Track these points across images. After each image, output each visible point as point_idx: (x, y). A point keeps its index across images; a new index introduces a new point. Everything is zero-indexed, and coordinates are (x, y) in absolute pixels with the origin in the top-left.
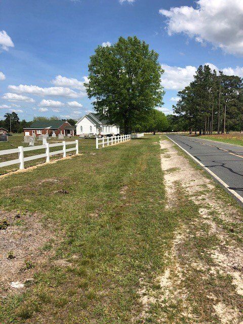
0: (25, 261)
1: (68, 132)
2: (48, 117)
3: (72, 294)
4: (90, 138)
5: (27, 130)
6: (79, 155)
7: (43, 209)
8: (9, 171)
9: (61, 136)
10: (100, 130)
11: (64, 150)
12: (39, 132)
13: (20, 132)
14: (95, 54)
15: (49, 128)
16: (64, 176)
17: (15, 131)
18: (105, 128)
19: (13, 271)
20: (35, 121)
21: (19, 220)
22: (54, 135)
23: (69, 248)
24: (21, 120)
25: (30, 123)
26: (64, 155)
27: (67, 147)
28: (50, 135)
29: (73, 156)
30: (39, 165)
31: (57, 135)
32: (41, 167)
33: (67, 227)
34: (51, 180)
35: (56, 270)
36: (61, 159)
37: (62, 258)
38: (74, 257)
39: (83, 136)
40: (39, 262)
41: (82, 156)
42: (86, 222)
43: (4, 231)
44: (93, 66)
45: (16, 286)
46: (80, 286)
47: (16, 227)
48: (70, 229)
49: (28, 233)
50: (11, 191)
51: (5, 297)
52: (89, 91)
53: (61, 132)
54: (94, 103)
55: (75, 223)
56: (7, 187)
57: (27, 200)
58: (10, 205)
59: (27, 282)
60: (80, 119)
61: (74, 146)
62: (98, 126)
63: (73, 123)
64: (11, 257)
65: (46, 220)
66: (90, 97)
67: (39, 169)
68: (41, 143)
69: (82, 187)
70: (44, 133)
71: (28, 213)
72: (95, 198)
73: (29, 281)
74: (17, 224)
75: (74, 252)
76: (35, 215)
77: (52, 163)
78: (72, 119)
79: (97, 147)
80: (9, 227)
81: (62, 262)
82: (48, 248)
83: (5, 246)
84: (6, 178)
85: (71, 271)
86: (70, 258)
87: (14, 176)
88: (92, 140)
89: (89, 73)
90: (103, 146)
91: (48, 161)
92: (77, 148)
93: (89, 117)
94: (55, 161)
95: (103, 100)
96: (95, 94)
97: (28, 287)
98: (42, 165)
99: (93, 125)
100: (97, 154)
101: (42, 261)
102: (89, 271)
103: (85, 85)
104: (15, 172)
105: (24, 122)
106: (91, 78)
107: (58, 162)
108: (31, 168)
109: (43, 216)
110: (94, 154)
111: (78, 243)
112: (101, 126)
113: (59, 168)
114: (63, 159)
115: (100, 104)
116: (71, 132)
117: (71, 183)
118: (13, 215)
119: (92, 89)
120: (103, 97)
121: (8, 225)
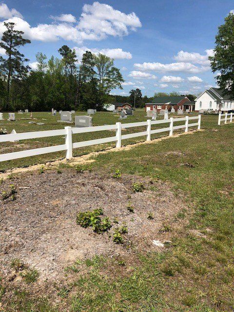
0: (163, 224)
1: (187, 107)
2: (168, 93)
3: (211, 266)
4: (209, 114)
5: (149, 106)
6: (200, 130)
7: (172, 179)
8: (138, 141)
9: (180, 112)
10: (221, 106)
11: (187, 125)
12: (159, 108)
13: (142, 107)
14: (224, 23)
15: (168, 103)
16: (188, 151)
17: (137, 107)
18: (226, 103)
19: (153, 230)
20: (156, 97)
21: (153, 186)
22: (173, 110)
23: (202, 220)
24: (143, 96)
25: (151, 99)
26: (186, 130)
27: (190, 122)
28: (170, 110)
29: (195, 131)
30: (163, 138)
31: (176, 110)
32: (165, 140)
33: (197, 199)
34: (175, 153)
35: (192, 238)
36: (183, 134)
37: (196, 229)
38: (208, 230)
39: (202, 112)
40: (175, 227)
41: (203, 132)
42: (216, 198)
43: (141, 193)
44: (221, 36)
45: (157, 245)
46: (218, 260)
47: (150, 192)
48: (200, 202)
49: (163, 199)
50: (142, 159)
51: (149, 251)
52: (213, 65)
53: (180, 107)
54: (218, 77)
55: (205, 197)
56: (138, 155)
57: (157, 169)
58: (143, 172)
59: (166, 243)
60: (200, 94)
61: (196, 121)
62: (218, 102)
63: (192, 98)
64: (150, 218)
65: (177, 190)
66: (214, 71)
67: (164, 141)
68: (162, 117)
69: (207, 163)
70: (164, 108)
71: (160, 181)
72: (223, 175)
73: (168, 243)
74: (152, 189)
75: (207, 226)
76: (166, 183)
77: (175, 137)
78: (192, 94)
79: (219, 124)
80: (145, 191)
81: (197, 233)
82: (181, 216)
83: (144, 206)
84: (136, 147)
85: (207, 243)
86: (203, 231)
87: (142, 146)
88: (212, 116)
89: (216, 45)
90: (226, 123)
91: (171, 134)
92: (199, 123)
93: (210, 92)
94: (177, 136)
95: (228, 74)
96: (220, 68)
97: (168, 247)
98: (165, 138)
99: (213, 101)
100: (220, 131)
101: (177, 227)
102: (225, 248)
103: (210, 58)
104: (143, 143)
105: (146, 97)
106: (217, 50)
107: (181, 136)
108: (156, 140)
109: (173, 185)
110: (216, 130)
111: (210, 217)
112: (222, 102)
113: (181, 142)
114: (185, 133)
115: (224, 78)
116: (189, 107)
117: (195, 158)
118: (147, 181)
119: (216, 62)
120: (228, 71)
121: (144, 189)
